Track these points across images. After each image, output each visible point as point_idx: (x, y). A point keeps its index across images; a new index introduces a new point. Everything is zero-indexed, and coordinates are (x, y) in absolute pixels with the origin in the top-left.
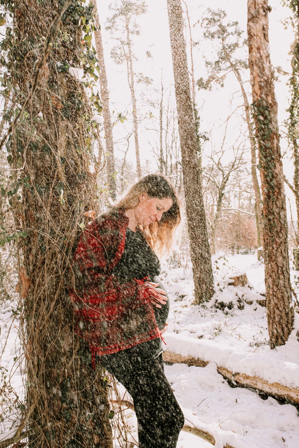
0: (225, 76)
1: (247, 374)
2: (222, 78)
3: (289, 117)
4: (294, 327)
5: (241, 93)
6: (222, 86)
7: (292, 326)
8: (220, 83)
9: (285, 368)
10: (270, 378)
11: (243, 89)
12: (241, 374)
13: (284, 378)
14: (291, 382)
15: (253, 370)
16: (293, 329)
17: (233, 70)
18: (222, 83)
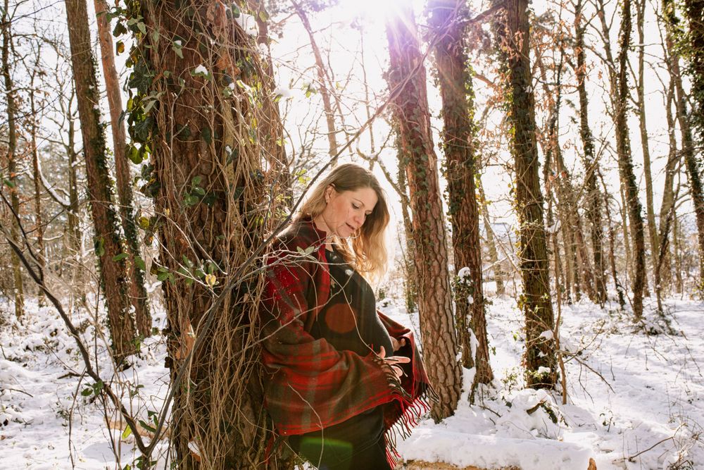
0: (284, 20)
1: (425, 460)
2: (280, 24)
3: (387, 86)
4: (463, 388)
5: (310, 48)
6: (281, 36)
7: (461, 387)
8: (276, 32)
9: (481, 443)
10: (461, 461)
11: (313, 43)
12: (415, 461)
13: (481, 457)
14: (492, 462)
15: (433, 452)
16: (463, 391)
17: (297, 13)
18: (279, 32)
